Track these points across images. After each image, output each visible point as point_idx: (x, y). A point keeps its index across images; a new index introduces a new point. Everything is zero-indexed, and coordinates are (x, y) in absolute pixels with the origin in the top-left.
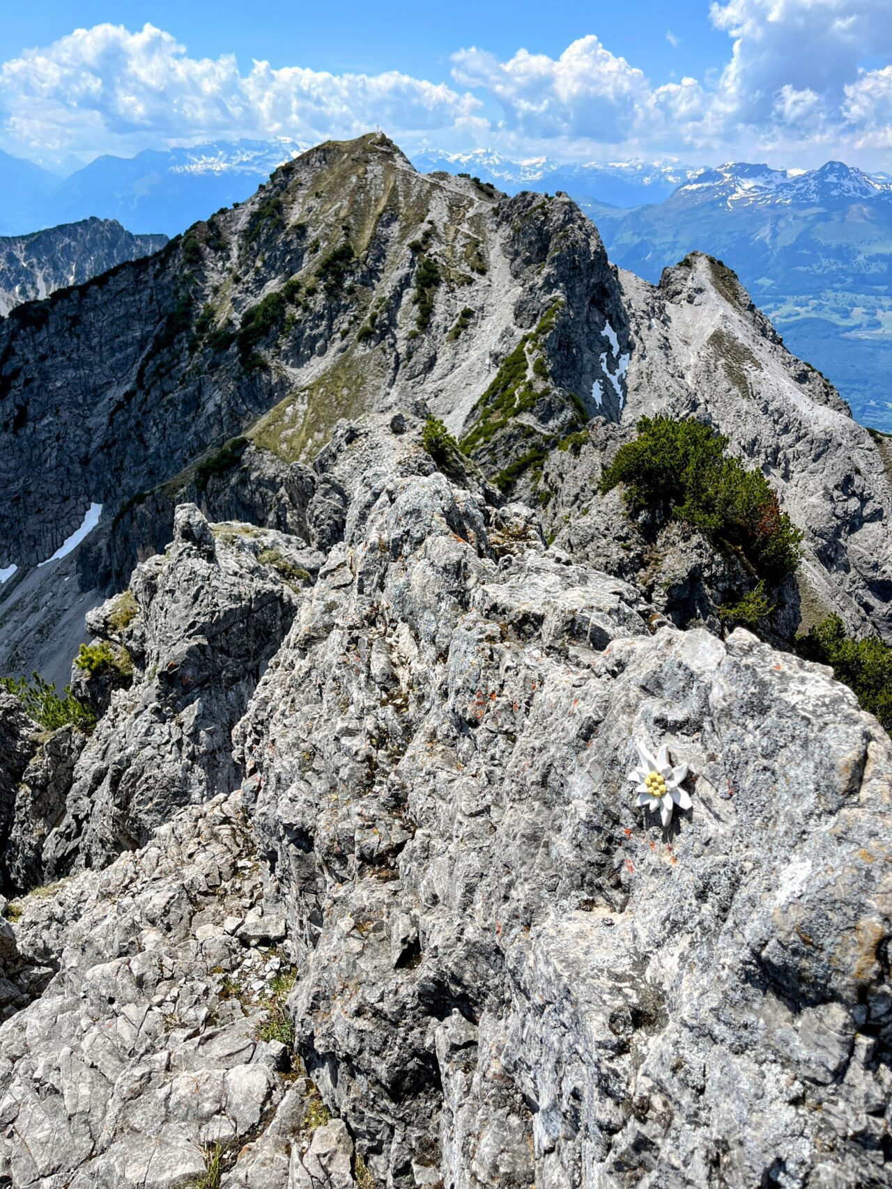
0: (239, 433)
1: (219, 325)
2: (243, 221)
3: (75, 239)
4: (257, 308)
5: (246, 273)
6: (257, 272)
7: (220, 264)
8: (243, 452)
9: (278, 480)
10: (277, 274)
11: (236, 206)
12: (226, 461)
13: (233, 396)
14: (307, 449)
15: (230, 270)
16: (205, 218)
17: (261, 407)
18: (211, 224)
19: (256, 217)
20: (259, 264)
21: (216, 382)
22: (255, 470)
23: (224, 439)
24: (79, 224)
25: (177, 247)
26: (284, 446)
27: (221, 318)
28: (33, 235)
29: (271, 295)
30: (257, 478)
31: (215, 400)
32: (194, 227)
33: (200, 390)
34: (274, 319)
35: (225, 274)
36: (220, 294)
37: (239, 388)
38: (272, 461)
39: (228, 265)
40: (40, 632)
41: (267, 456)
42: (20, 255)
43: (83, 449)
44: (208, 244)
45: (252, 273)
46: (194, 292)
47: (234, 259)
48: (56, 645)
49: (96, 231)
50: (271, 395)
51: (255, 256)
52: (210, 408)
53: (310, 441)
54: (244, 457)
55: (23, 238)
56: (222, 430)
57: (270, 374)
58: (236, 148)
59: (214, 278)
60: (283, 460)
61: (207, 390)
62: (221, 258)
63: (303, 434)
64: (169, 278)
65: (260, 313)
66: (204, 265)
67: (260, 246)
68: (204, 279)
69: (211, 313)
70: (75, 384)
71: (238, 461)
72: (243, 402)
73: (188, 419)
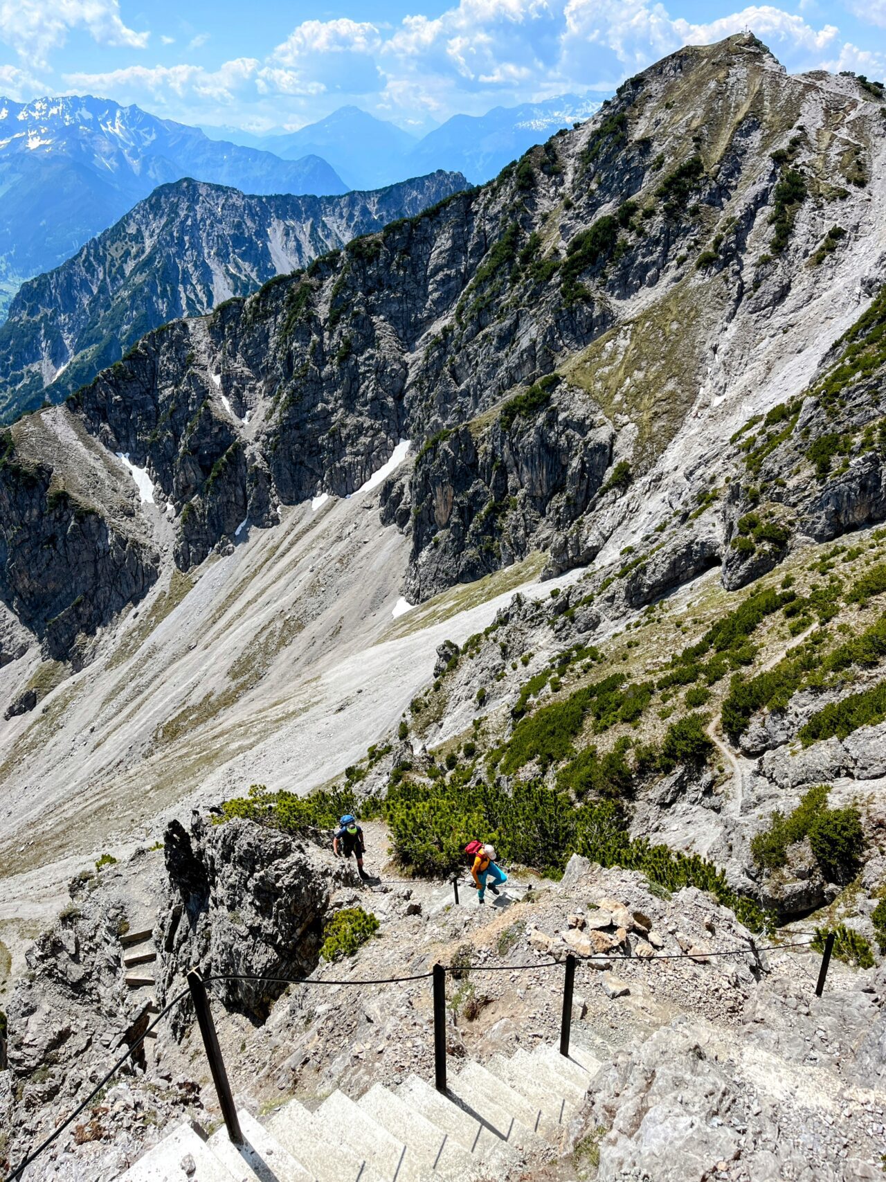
0: (553, 370)
1: (544, 256)
2: (582, 142)
3: (422, 193)
4: (587, 233)
5: (578, 198)
6: (591, 196)
7: (552, 190)
8: (553, 390)
9: (588, 422)
10: (612, 197)
11: (577, 126)
12: (535, 399)
13: (550, 330)
14: (624, 389)
15: (562, 196)
16: (542, 142)
17: (578, 342)
18: (549, 147)
19: (597, 135)
20: (594, 186)
21: (534, 315)
22: (564, 410)
23: (534, 377)
24: (426, 177)
25: (511, 173)
26: (599, 385)
27: (547, 248)
28: (385, 189)
29: (603, 219)
30: (565, 419)
31: (529, 334)
32: (530, 152)
33: (516, 325)
34: (604, 245)
35: (556, 201)
36: (549, 222)
37: (557, 321)
38: (584, 401)
39: (561, 190)
40: (341, 561)
41: (579, 395)
42: (372, 208)
43: (398, 384)
44: (542, 169)
45: (585, 198)
46: (523, 220)
47: (568, 185)
48: (352, 576)
49: (441, 184)
50: (590, 330)
51: (591, 179)
52: (525, 343)
53: (628, 380)
54: (553, 396)
55: (377, 192)
56: (534, 367)
57: (592, 307)
58: (583, 100)
59: (544, 205)
60: (596, 400)
61: (524, 326)
62: (554, 183)
63: (621, 373)
64: (498, 208)
65: (589, 239)
66: (536, 191)
67: (596, 168)
68: (534, 206)
69: (537, 242)
70: (398, 318)
71: (548, 400)
72: (560, 337)
73: (501, 354)
